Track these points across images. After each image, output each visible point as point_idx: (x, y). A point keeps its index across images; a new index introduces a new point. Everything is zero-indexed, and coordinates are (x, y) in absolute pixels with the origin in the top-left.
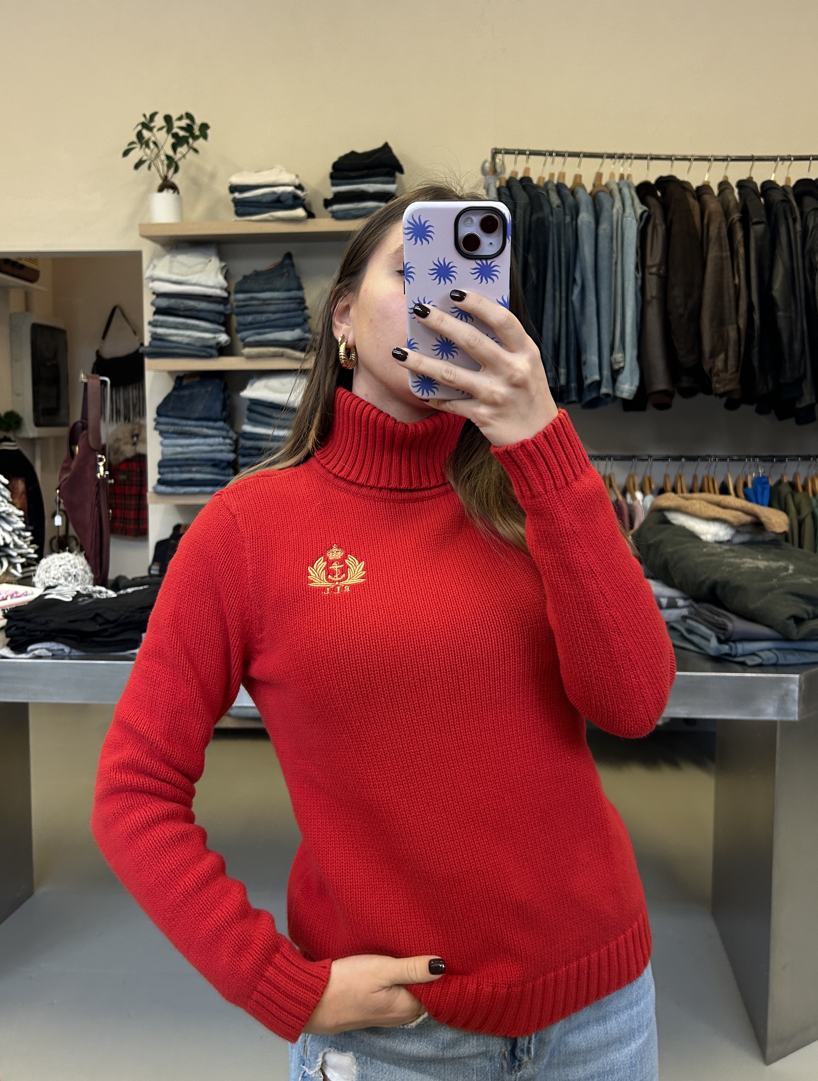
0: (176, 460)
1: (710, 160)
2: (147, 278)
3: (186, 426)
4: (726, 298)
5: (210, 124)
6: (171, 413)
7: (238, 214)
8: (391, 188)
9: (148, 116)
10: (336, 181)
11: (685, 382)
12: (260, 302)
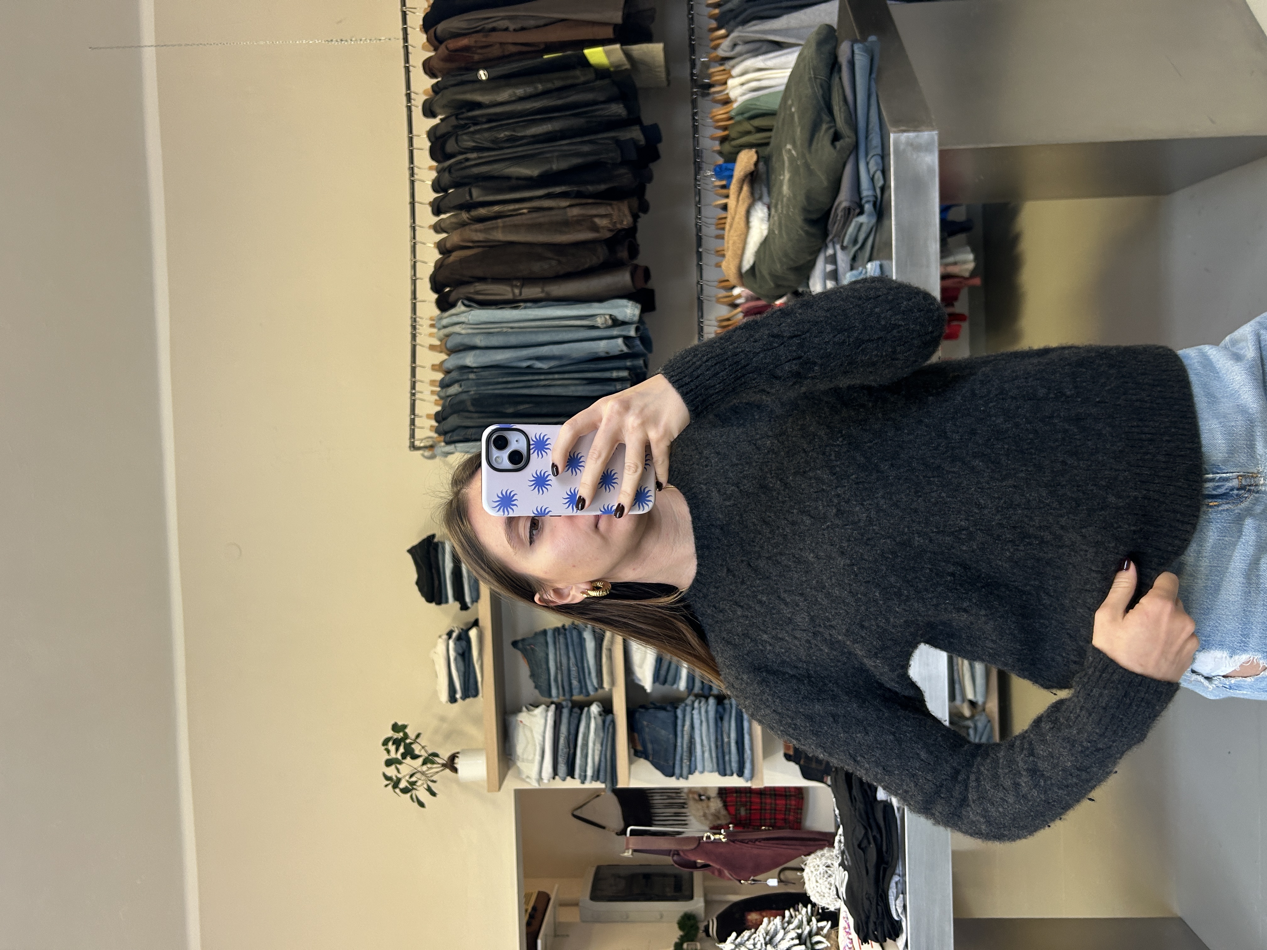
0: (717, 757)
1: (414, 243)
2: (539, 784)
3: (682, 747)
4: (542, 220)
5: (393, 722)
6: (671, 763)
7: (476, 695)
8: (448, 548)
9: (387, 782)
10: (444, 599)
11: (624, 254)
12: (559, 671)
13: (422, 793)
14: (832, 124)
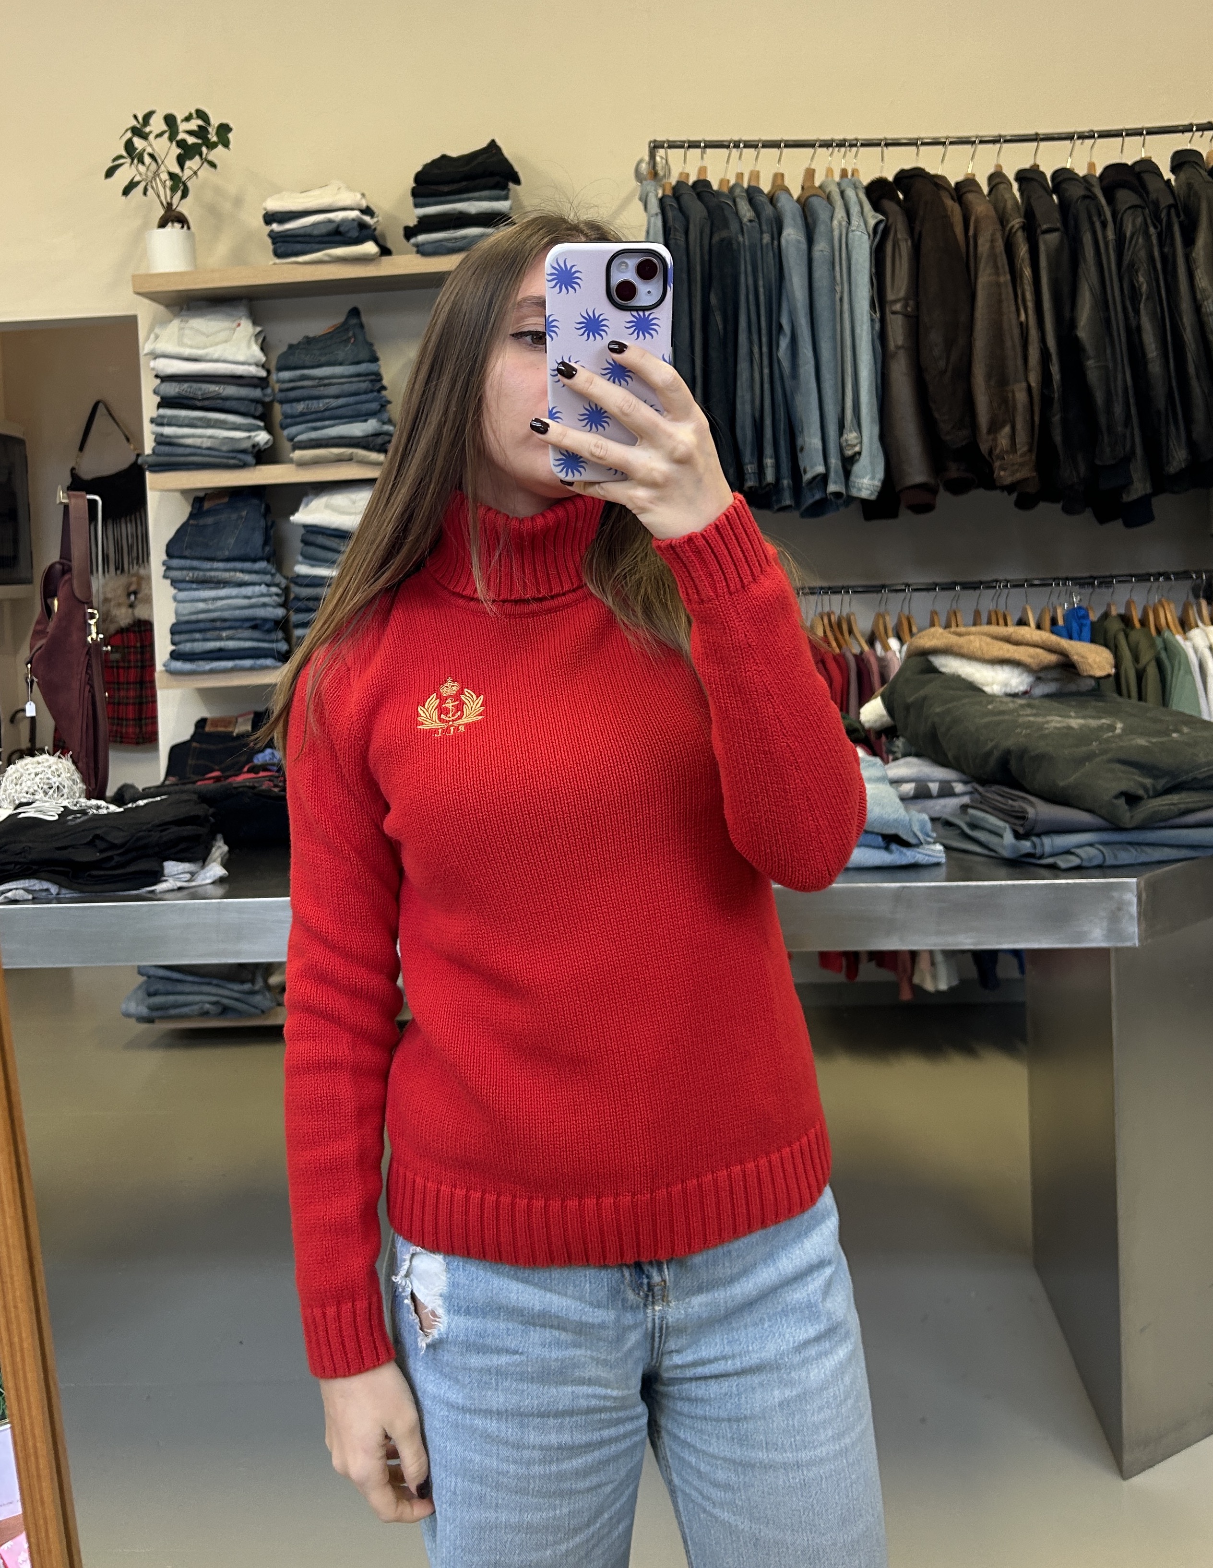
0: (197, 621)
1: (973, 143)
2: (146, 355)
3: (211, 570)
4: (1009, 344)
5: (231, 125)
6: (187, 553)
7: (278, 254)
8: (501, 206)
9: (140, 119)
10: (420, 200)
11: (954, 471)
12: (315, 382)
13: (126, 174)
14: (1151, 793)
